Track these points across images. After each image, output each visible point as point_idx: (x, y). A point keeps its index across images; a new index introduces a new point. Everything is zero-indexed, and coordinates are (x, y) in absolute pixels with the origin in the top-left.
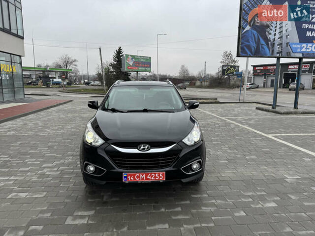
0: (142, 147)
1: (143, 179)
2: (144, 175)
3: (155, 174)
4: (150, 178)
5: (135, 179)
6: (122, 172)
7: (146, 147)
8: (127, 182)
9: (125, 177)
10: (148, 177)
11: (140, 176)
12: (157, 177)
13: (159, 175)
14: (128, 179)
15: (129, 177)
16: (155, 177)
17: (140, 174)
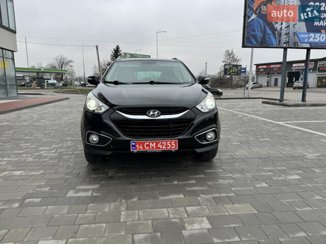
0: (151, 113)
1: (153, 147)
2: (154, 144)
3: (166, 142)
4: (161, 146)
5: (144, 148)
6: (130, 141)
7: (156, 113)
8: (135, 151)
9: (133, 146)
10: (159, 146)
11: (150, 144)
12: (169, 146)
13: (171, 144)
14: (136, 148)
15: (138, 146)
16: (167, 146)
17: (149, 143)
